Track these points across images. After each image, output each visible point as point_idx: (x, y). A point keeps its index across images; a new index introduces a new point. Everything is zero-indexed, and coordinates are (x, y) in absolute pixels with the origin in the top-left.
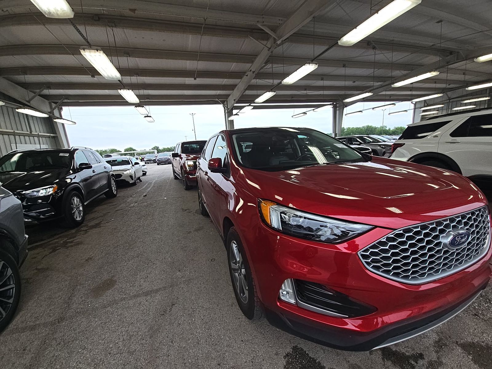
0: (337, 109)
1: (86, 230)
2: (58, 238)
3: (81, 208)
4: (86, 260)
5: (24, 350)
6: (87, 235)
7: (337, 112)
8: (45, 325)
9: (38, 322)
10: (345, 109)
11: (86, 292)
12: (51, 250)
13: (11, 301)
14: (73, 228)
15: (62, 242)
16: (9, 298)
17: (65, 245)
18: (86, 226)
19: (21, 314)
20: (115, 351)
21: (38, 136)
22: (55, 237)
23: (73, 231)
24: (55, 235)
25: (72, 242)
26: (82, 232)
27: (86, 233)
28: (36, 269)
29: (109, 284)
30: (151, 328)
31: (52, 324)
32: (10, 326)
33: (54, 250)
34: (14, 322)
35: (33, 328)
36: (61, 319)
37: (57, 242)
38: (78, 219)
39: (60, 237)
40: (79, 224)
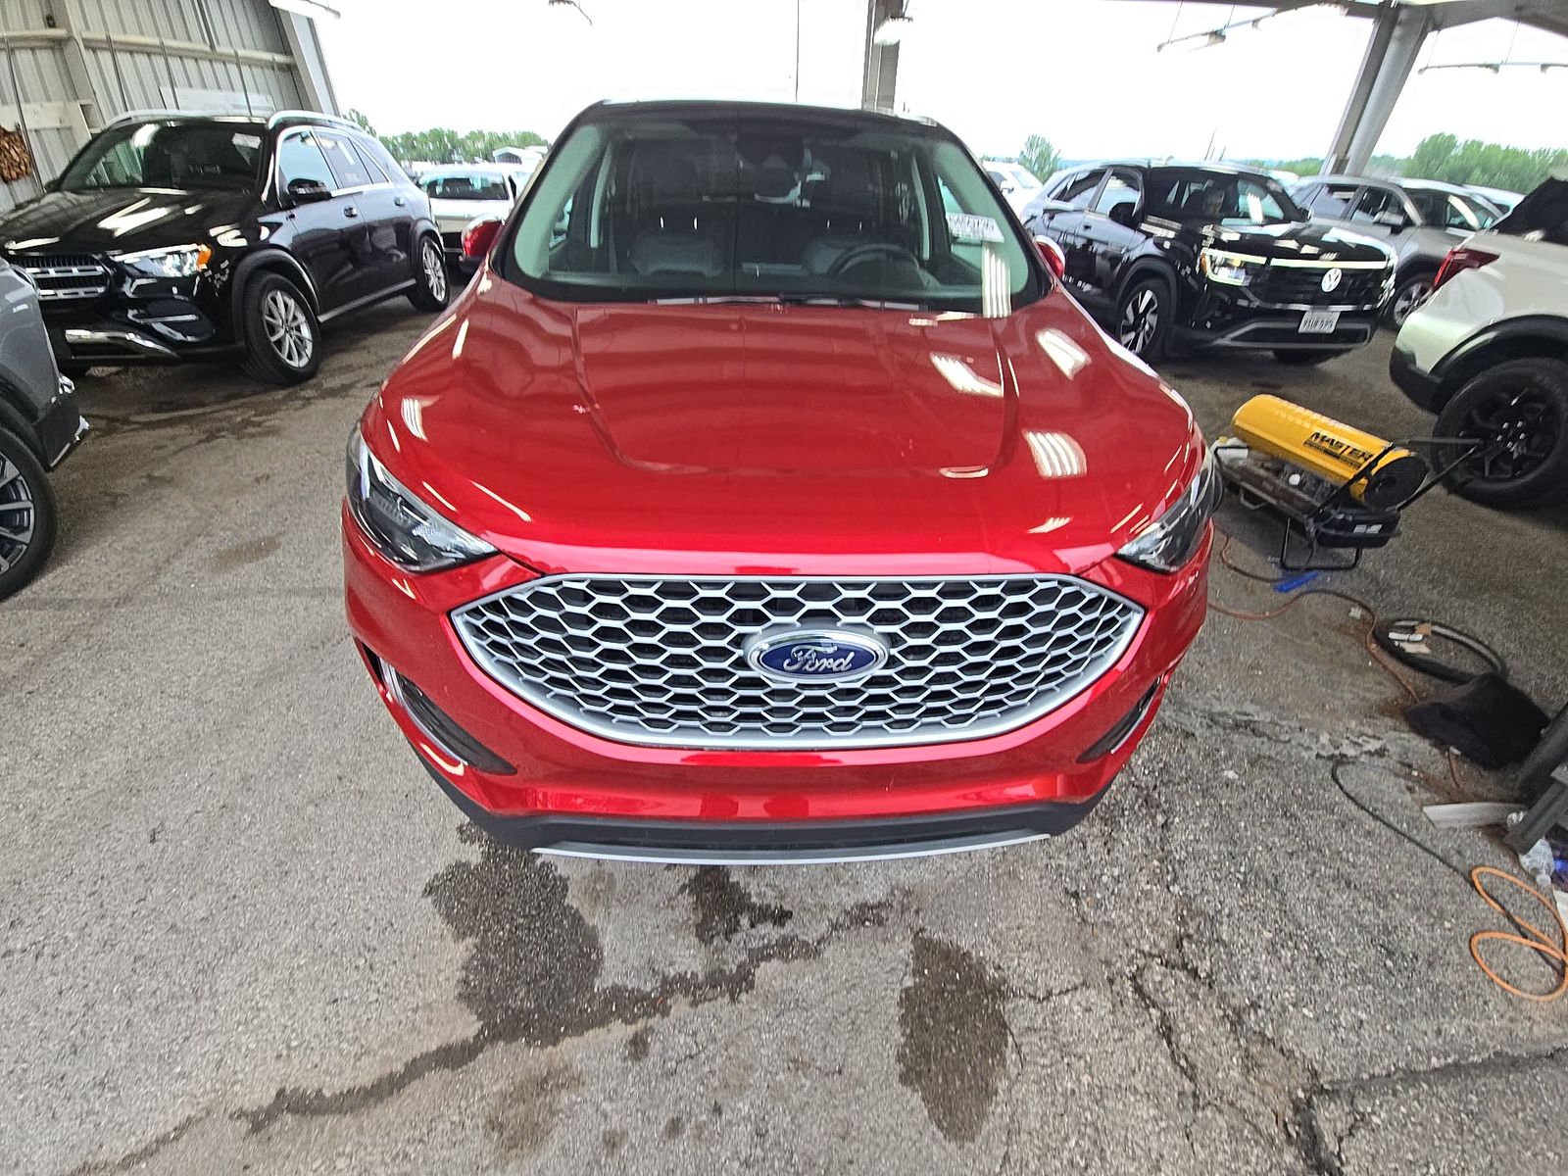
0: (1397, 32)
1: (308, 399)
2: (236, 408)
3: (306, 332)
4: (257, 480)
5: (22, 645)
6: (303, 411)
7: (1392, 48)
8: (89, 604)
9: (79, 596)
10: (1432, 36)
11: (206, 555)
12: (203, 437)
13: (25, 537)
14: (283, 386)
15: (239, 419)
16: (22, 529)
17: (239, 431)
18: (318, 386)
19: (59, 570)
20: (175, 689)
21: (238, 61)
22: (234, 403)
23: (280, 394)
24: (236, 396)
25: (259, 424)
26: (299, 403)
27: (304, 406)
28: (150, 477)
29: (261, 548)
30: (271, 669)
31: (105, 605)
32: (24, 592)
33: (212, 436)
34: (35, 587)
35: (63, 605)
36: (127, 599)
37: (230, 417)
38: (295, 363)
39: (242, 405)
40: (298, 378)
